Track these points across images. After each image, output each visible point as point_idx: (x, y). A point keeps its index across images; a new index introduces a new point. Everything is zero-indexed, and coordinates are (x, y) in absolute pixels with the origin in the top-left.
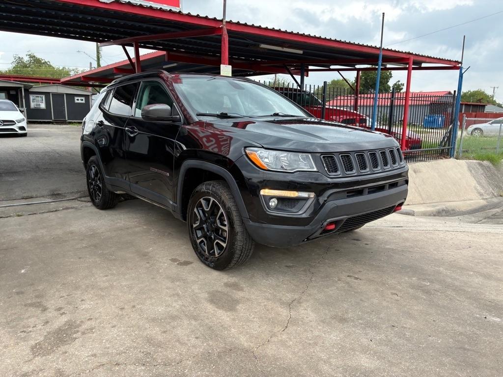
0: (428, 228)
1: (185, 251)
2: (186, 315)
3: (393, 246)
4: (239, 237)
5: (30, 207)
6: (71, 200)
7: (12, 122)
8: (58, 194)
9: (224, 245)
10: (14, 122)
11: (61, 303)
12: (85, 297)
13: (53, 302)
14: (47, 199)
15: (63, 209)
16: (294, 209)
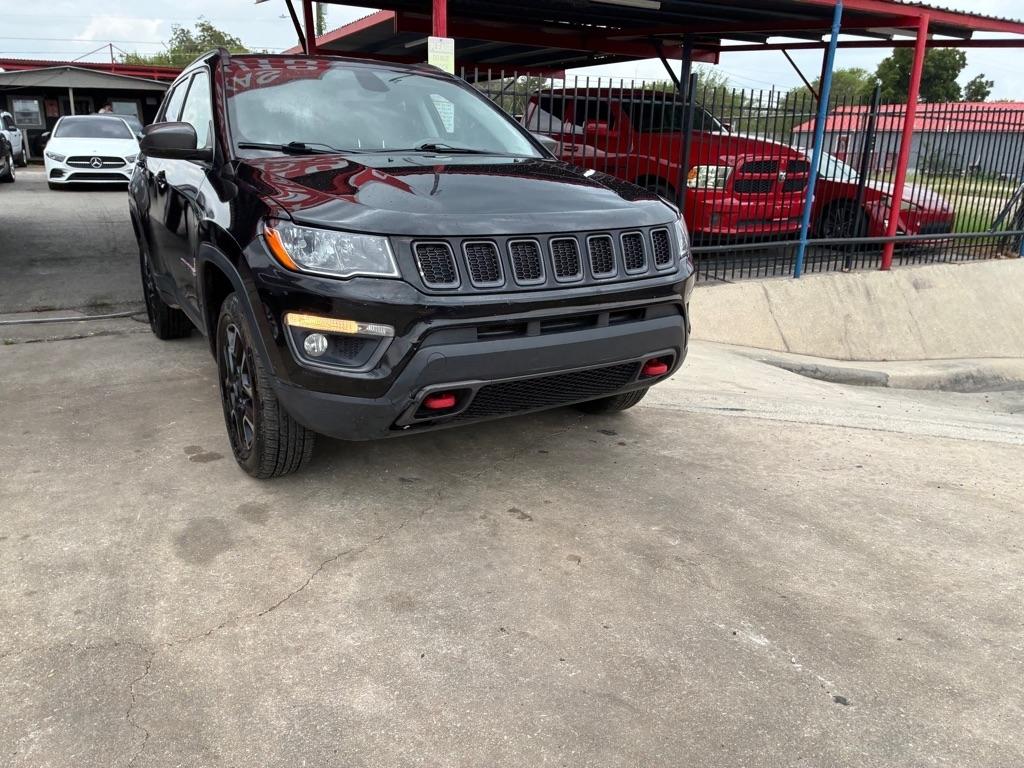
0: (801, 418)
3: (677, 453)
5: (36, 329)
6: (119, 317)
7: (118, 161)
8: (103, 305)
9: (252, 427)
10: (121, 160)
14: (77, 314)
15: (96, 335)
16: (353, 362)
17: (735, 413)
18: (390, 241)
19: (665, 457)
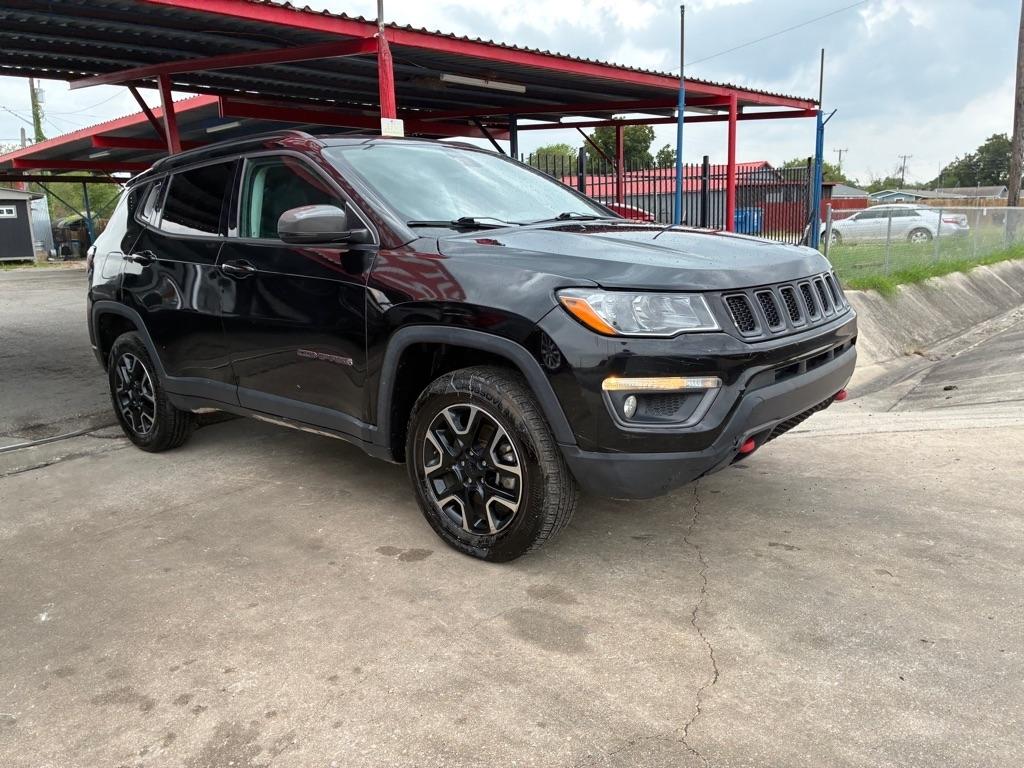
1: (405, 528)
2: (487, 675)
3: (816, 473)
4: (552, 487)
6: (73, 436)
8: (39, 426)
9: (514, 507)
11: (180, 684)
12: (232, 663)
13: (157, 683)
14: (16, 440)
15: (63, 459)
16: (676, 417)
18: (707, 299)
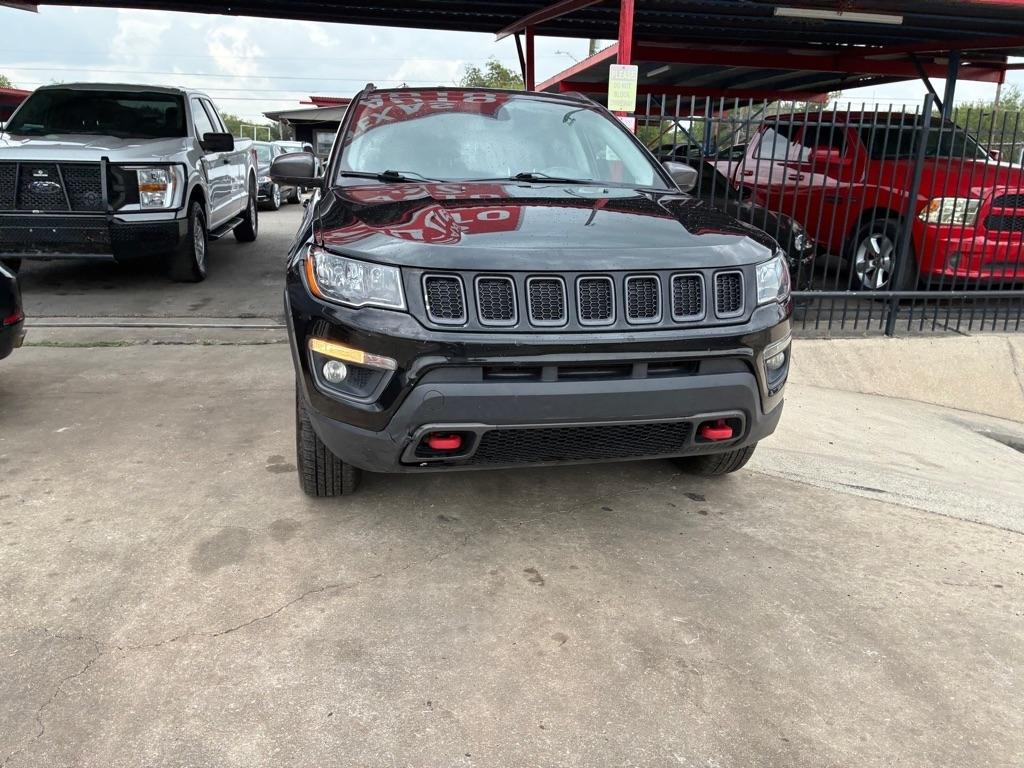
0: (957, 511)
5: (233, 333)
17: (868, 494)
18: (401, 272)
19: (746, 535)
